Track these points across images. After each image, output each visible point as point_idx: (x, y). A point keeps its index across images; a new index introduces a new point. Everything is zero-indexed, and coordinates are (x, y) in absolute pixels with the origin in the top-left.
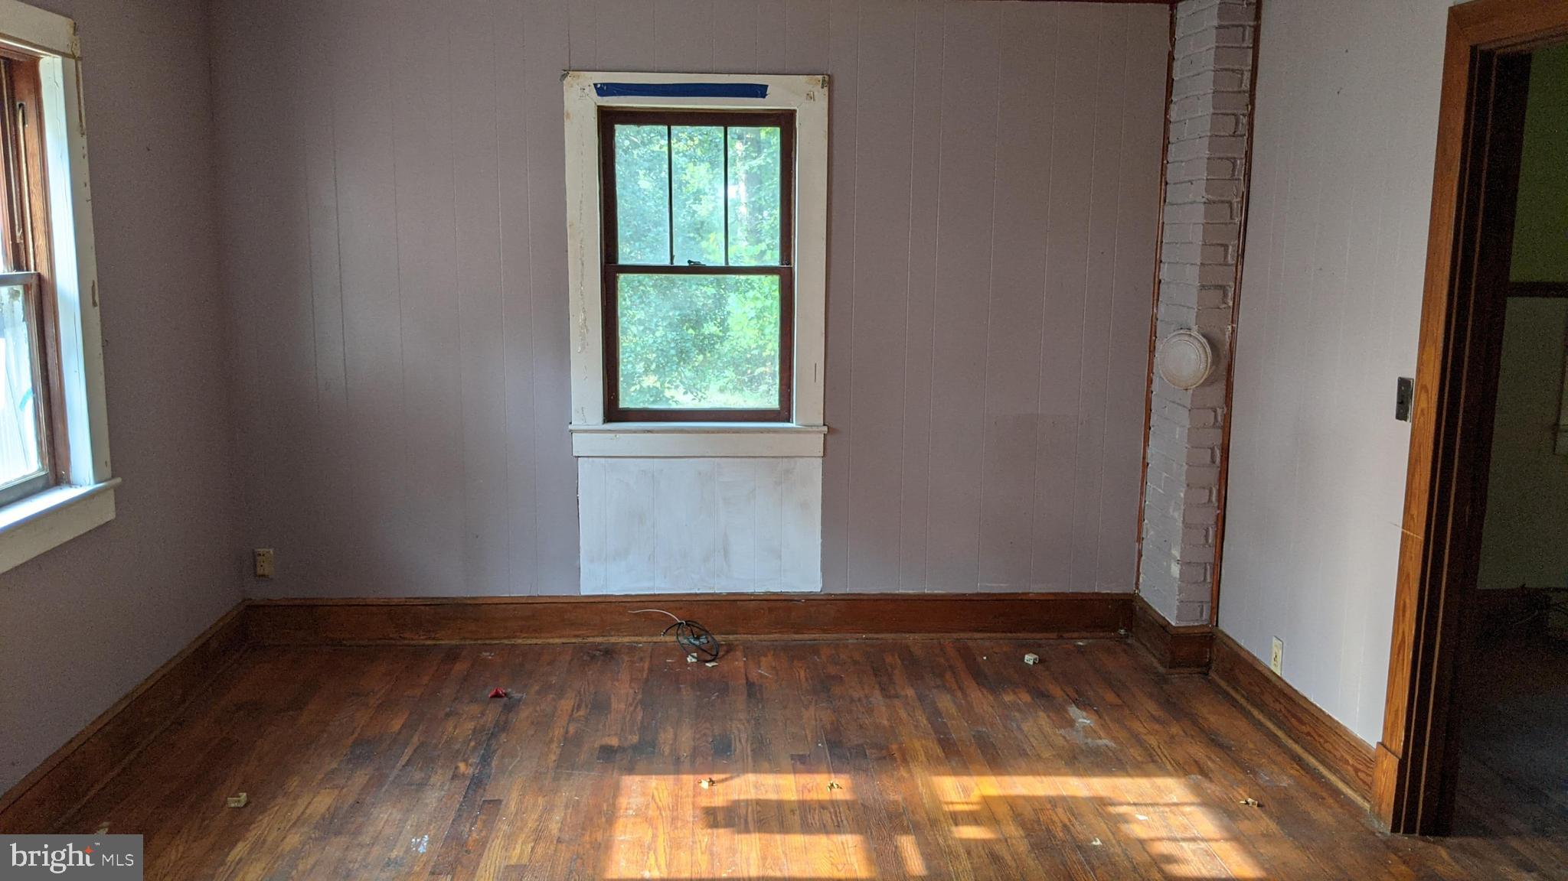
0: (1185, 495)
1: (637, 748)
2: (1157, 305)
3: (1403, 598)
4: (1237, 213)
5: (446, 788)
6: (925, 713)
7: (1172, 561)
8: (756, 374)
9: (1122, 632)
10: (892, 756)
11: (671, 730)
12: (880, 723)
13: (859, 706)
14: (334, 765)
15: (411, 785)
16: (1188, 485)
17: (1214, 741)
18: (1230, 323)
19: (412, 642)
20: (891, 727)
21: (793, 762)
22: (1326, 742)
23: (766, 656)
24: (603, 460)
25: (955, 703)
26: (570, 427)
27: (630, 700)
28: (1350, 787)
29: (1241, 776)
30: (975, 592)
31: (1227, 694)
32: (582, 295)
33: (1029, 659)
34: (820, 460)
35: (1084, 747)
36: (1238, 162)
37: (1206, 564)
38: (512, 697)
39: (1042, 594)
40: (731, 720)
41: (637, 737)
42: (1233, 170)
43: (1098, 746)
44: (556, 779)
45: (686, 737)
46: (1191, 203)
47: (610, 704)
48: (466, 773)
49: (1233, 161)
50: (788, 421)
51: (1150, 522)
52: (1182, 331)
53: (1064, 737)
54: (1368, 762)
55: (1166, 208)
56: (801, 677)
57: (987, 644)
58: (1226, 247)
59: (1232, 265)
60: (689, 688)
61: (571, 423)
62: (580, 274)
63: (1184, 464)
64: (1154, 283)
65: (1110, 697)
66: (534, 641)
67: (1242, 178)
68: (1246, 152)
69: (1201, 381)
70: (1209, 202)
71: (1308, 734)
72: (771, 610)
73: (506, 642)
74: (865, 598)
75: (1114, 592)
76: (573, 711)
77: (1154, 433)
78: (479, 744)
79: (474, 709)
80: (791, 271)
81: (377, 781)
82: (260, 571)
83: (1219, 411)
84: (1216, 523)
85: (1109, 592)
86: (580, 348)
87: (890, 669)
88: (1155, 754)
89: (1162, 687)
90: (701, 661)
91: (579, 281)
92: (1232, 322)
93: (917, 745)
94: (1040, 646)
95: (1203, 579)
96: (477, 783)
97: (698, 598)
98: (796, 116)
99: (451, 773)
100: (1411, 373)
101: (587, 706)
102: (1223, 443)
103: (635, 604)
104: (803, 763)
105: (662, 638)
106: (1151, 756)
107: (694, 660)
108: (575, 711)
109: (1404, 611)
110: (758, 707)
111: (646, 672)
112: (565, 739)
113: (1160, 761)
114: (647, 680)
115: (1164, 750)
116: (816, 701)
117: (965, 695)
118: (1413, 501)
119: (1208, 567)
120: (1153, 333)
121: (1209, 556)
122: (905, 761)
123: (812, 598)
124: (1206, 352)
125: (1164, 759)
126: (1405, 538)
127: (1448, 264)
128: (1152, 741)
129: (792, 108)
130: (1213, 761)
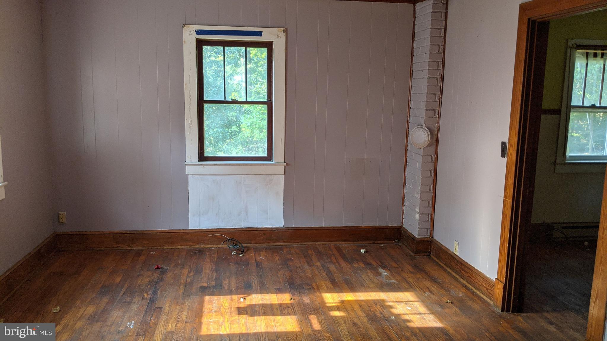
0: (420, 188)
1: (214, 287)
2: (409, 117)
3: (504, 224)
4: (440, 82)
5: (140, 303)
6: (325, 272)
7: (416, 214)
8: (251, 147)
9: (397, 241)
10: (313, 287)
11: (227, 280)
12: (308, 275)
13: (300, 270)
14: (94, 295)
15: (126, 302)
16: (422, 184)
17: (434, 280)
18: (437, 123)
19: (123, 248)
20: (312, 277)
21: (275, 291)
22: (476, 279)
23: (262, 251)
24: (198, 176)
25: (336, 268)
26: (185, 163)
27: (211, 269)
28: (485, 295)
29: (444, 292)
30: (342, 226)
31: (437, 263)
32: (190, 112)
33: (363, 251)
34: (283, 176)
35: (385, 283)
36: (440, 63)
37: (428, 214)
38: (163, 269)
39: (367, 226)
40: (250, 275)
41: (214, 283)
42: (438, 66)
43: (391, 282)
44: (183, 299)
45: (233, 282)
46: (422, 78)
47: (203, 271)
48: (147, 297)
49: (438, 62)
50: (271, 161)
51: (407, 199)
52: (419, 126)
53: (378, 280)
54: (492, 286)
55: (413, 80)
56: (277, 259)
57: (346, 246)
58: (435, 95)
59: (438, 101)
60: (233, 264)
61: (185, 162)
62: (189, 103)
63: (420, 176)
64: (408, 108)
65: (394, 265)
66: (171, 247)
67: (441, 69)
68: (443, 59)
69: (427, 145)
70: (429, 78)
71: (469, 276)
72: (264, 234)
73: (160, 247)
74: (300, 229)
75: (394, 225)
76: (188, 273)
77: (409, 165)
78: (151, 286)
79: (150, 273)
80: (271, 103)
81: (112, 301)
82: (61, 221)
83: (433, 156)
84: (432, 199)
85: (392, 225)
86: (189, 132)
87: (310, 256)
88: (412, 285)
89: (413, 261)
90: (237, 254)
91: (189, 106)
92: (438, 123)
93: (323, 283)
94: (366, 246)
95: (427, 220)
96: (152, 301)
97: (236, 230)
98: (273, 44)
99: (142, 298)
100: (506, 140)
101: (193, 271)
102: (434, 169)
103: (211, 233)
104: (279, 291)
105: (222, 246)
106: (411, 286)
107: (235, 254)
108: (189, 273)
109: (505, 228)
110: (261, 271)
111: (216, 258)
112: (186, 284)
113: (414, 287)
114: (217, 261)
115: (415, 284)
116: (283, 268)
117: (339, 264)
118: (508, 188)
119: (429, 215)
120: (408, 127)
121: (429, 211)
122: (318, 289)
123: (280, 229)
124: (428, 134)
125: (415, 287)
126: (505, 201)
127: (520, 99)
128: (411, 280)
129: (272, 41)
130: (434, 287)
